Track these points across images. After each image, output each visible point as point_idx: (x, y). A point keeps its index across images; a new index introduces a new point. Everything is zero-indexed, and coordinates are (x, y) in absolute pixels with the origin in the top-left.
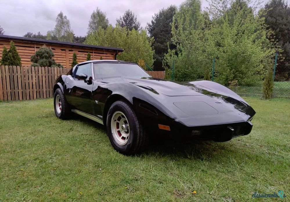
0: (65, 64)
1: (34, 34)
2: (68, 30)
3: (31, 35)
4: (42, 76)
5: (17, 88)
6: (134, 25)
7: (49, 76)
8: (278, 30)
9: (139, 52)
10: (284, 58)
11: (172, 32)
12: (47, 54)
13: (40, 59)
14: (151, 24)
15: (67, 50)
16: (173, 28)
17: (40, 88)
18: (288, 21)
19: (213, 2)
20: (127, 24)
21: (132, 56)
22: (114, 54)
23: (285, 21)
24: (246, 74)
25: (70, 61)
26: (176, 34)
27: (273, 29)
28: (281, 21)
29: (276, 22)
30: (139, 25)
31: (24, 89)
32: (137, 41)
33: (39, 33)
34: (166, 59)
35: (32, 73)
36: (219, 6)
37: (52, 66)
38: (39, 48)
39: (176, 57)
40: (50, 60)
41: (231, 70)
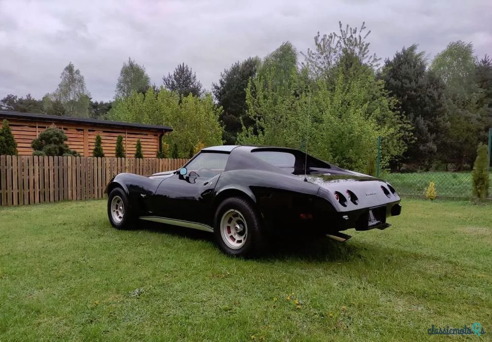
0: (82, 151)
1: (19, 97)
2: (81, 92)
3: (14, 98)
4: (49, 169)
5: (11, 188)
6: (192, 86)
7: (59, 169)
8: (406, 97)
9: (199, 129)
10: (416, 138)
11: (246, 101)
12: (57, 137)
13: (47, 144)
14: (219, 85)
15: (86, 130)
16: (248, 95)
17: (44, 188)
18: (418, 85)
19: (310, 56)
20: (180, 84)
21: (188, 136)
22: (159, 136)
23: (413, 84)
24: (356, 162)
25: (89, 146)
26: (253, 104)
27: (399, 96)
28: (408, 85)
29: (402, 86)
30: (200, 87)
31: (21, 189)
32: (196, 112)
33: (29, 95)
34: (240, 140)
35: (34, 166)
36: (318, 62)
37: (64, 154)
38: (45, 128)
39: (256, 137)
40: (61, 146)
41: (334, 157)
